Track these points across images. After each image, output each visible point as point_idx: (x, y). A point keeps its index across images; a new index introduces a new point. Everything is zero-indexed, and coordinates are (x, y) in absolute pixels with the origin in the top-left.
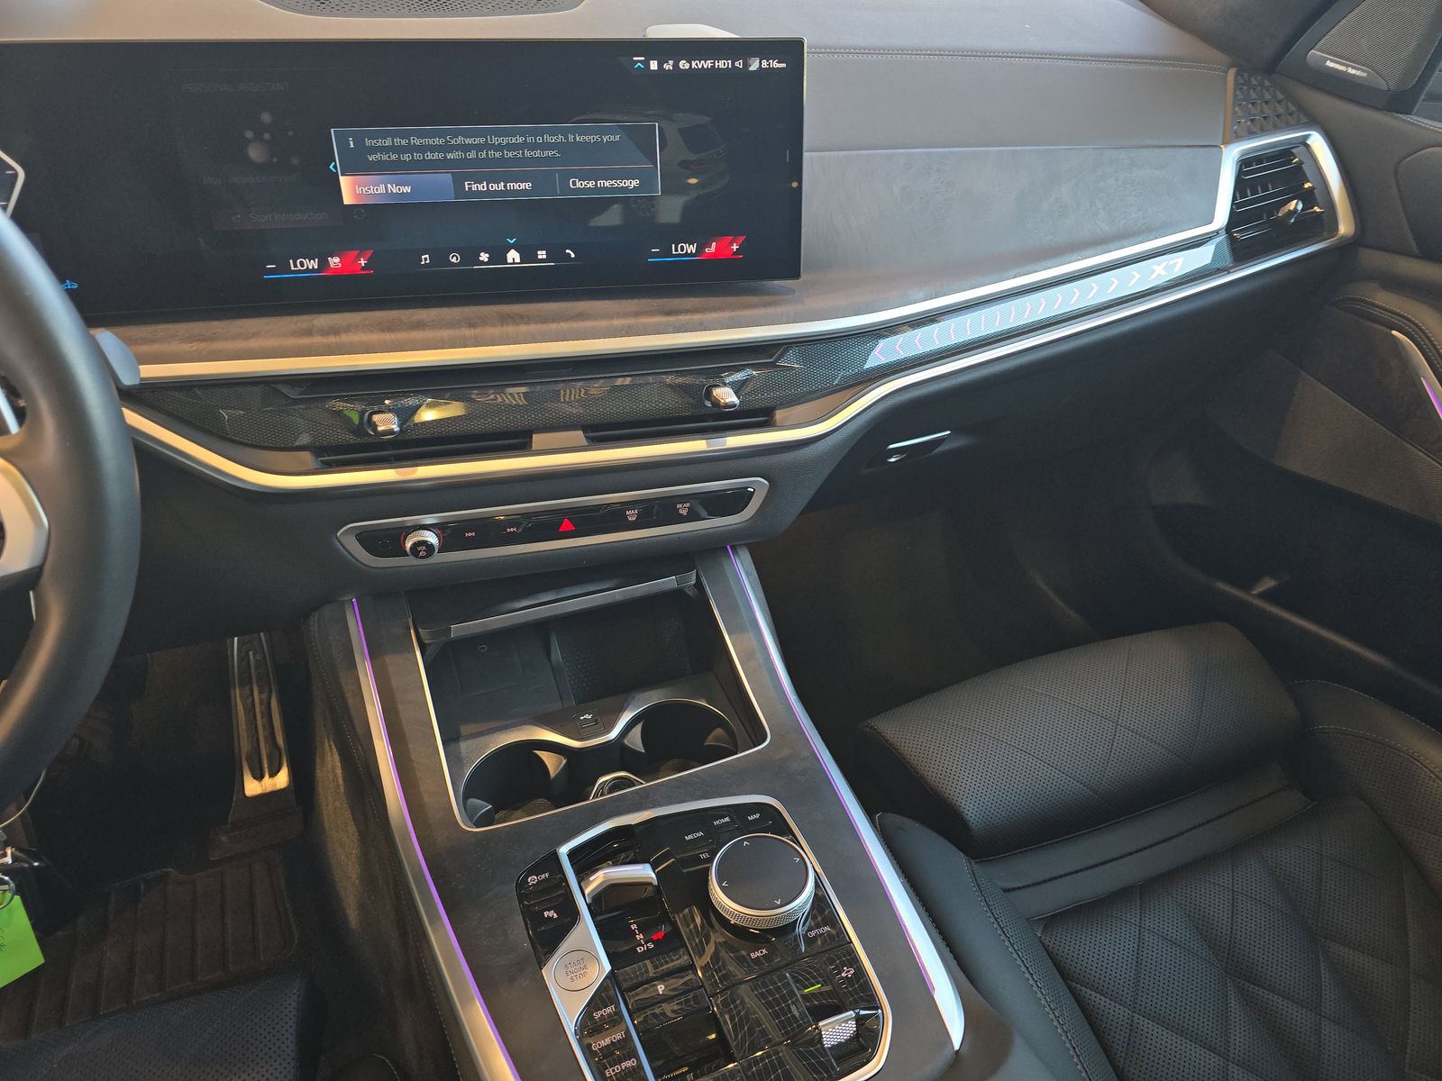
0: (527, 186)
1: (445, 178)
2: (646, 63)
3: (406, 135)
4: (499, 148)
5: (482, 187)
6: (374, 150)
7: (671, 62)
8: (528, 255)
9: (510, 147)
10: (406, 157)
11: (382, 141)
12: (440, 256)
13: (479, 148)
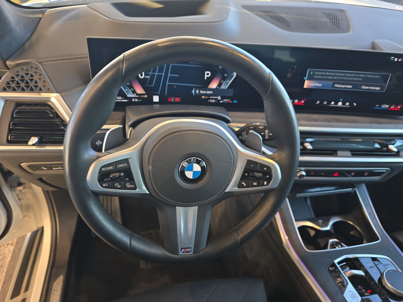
0: (351, 87)
1: (331, 83)
2: (394, 59)
3: (325, 72)
4: (347, 77)
5: (339, 86)
6: (316, 75)
7: (401, 59)
8: (344, 104)
9: (350, 77)
10: (324, 77)
11: (319, 73)
12: (322, 102)
13: (342, 76)
